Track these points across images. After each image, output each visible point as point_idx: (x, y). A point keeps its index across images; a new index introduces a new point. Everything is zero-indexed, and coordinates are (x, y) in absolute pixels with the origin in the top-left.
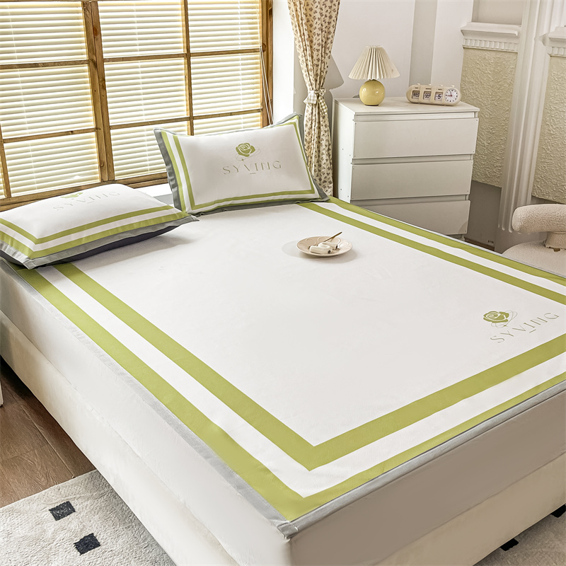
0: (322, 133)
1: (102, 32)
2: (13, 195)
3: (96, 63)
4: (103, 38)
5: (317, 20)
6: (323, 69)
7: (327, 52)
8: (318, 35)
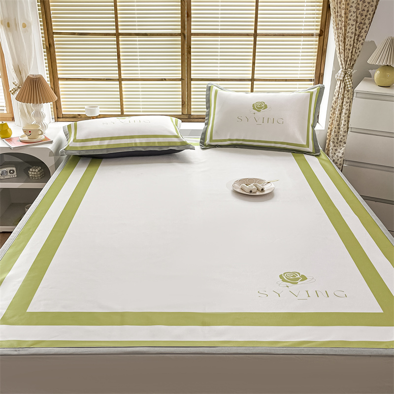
3: (186, 35)
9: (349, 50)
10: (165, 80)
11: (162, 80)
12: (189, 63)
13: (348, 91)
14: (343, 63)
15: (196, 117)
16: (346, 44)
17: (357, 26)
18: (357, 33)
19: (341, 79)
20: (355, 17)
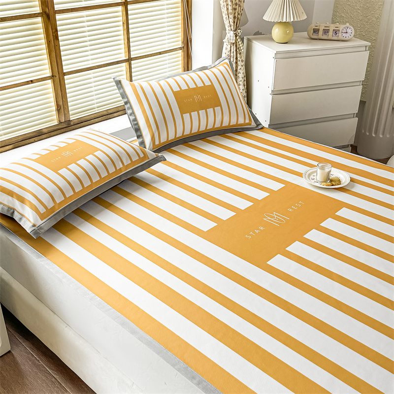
0: (239, 67)
3: (48, 15)
6: (239, 12)
10: (32, 82)
11: (27, 83)
12: (58, 52)
13: (240, 54)
15: (76, 122)
19: (234, 42)
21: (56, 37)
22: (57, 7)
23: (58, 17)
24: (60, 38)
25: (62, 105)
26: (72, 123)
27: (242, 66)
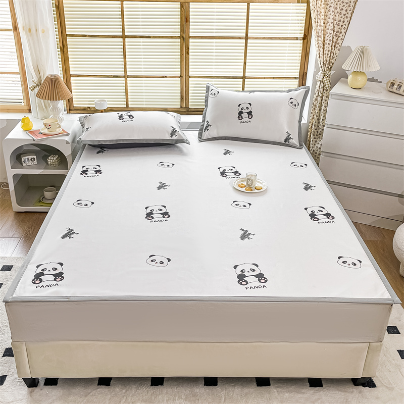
0: (323, 101)
1: (190, 20)
2: (130, 106)
3: (184, 38)
4: (190, 24)
5: (330, 23)
6: (331, 57)
7: (337, 46)
8: (330, 34)
9: (328, 54)
10: (166, 77)
11: (163, 77)
12: (187, 62)
13: (327, 90)
14: (322, 66)
16: (325, 50)
17: (334, 34)
18: (335, 40)
19: (321, 79)
20: (332, 27)
21: (188, 53)
22: (191, 34)
23: (191, 40)
24: (190, 54)
25: (184, 96)
26: (190, 110)
27: (325, 100)
